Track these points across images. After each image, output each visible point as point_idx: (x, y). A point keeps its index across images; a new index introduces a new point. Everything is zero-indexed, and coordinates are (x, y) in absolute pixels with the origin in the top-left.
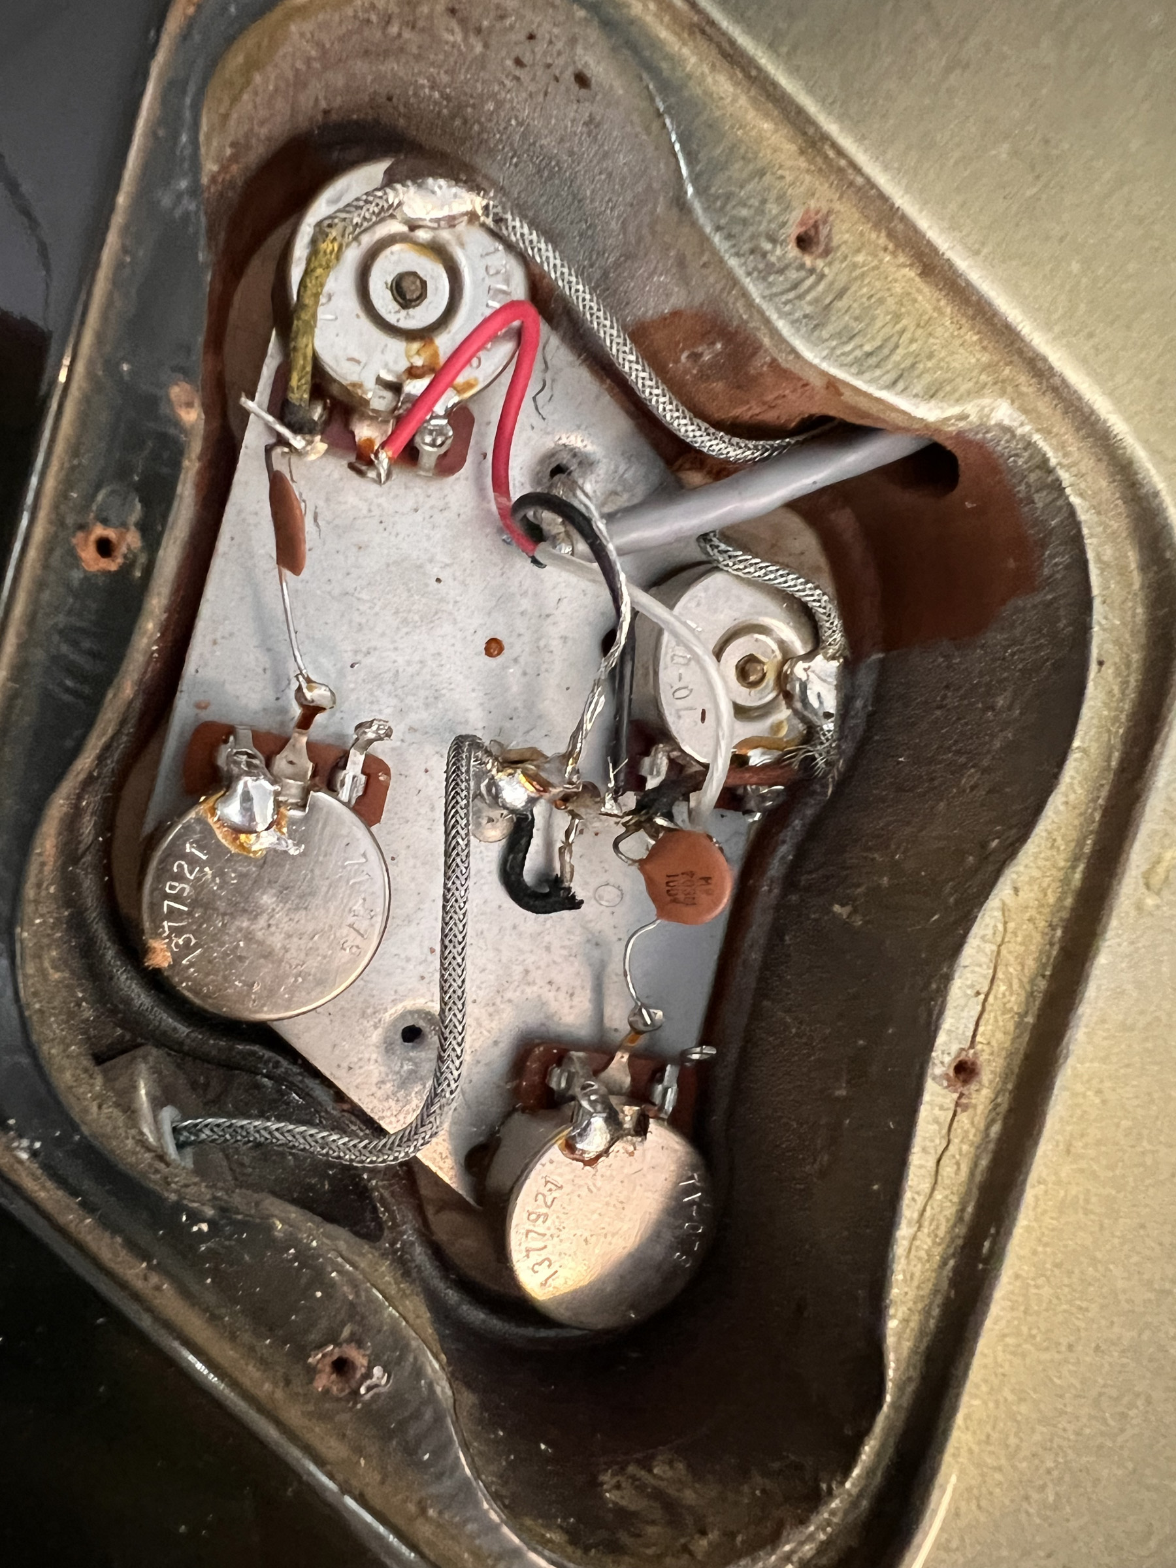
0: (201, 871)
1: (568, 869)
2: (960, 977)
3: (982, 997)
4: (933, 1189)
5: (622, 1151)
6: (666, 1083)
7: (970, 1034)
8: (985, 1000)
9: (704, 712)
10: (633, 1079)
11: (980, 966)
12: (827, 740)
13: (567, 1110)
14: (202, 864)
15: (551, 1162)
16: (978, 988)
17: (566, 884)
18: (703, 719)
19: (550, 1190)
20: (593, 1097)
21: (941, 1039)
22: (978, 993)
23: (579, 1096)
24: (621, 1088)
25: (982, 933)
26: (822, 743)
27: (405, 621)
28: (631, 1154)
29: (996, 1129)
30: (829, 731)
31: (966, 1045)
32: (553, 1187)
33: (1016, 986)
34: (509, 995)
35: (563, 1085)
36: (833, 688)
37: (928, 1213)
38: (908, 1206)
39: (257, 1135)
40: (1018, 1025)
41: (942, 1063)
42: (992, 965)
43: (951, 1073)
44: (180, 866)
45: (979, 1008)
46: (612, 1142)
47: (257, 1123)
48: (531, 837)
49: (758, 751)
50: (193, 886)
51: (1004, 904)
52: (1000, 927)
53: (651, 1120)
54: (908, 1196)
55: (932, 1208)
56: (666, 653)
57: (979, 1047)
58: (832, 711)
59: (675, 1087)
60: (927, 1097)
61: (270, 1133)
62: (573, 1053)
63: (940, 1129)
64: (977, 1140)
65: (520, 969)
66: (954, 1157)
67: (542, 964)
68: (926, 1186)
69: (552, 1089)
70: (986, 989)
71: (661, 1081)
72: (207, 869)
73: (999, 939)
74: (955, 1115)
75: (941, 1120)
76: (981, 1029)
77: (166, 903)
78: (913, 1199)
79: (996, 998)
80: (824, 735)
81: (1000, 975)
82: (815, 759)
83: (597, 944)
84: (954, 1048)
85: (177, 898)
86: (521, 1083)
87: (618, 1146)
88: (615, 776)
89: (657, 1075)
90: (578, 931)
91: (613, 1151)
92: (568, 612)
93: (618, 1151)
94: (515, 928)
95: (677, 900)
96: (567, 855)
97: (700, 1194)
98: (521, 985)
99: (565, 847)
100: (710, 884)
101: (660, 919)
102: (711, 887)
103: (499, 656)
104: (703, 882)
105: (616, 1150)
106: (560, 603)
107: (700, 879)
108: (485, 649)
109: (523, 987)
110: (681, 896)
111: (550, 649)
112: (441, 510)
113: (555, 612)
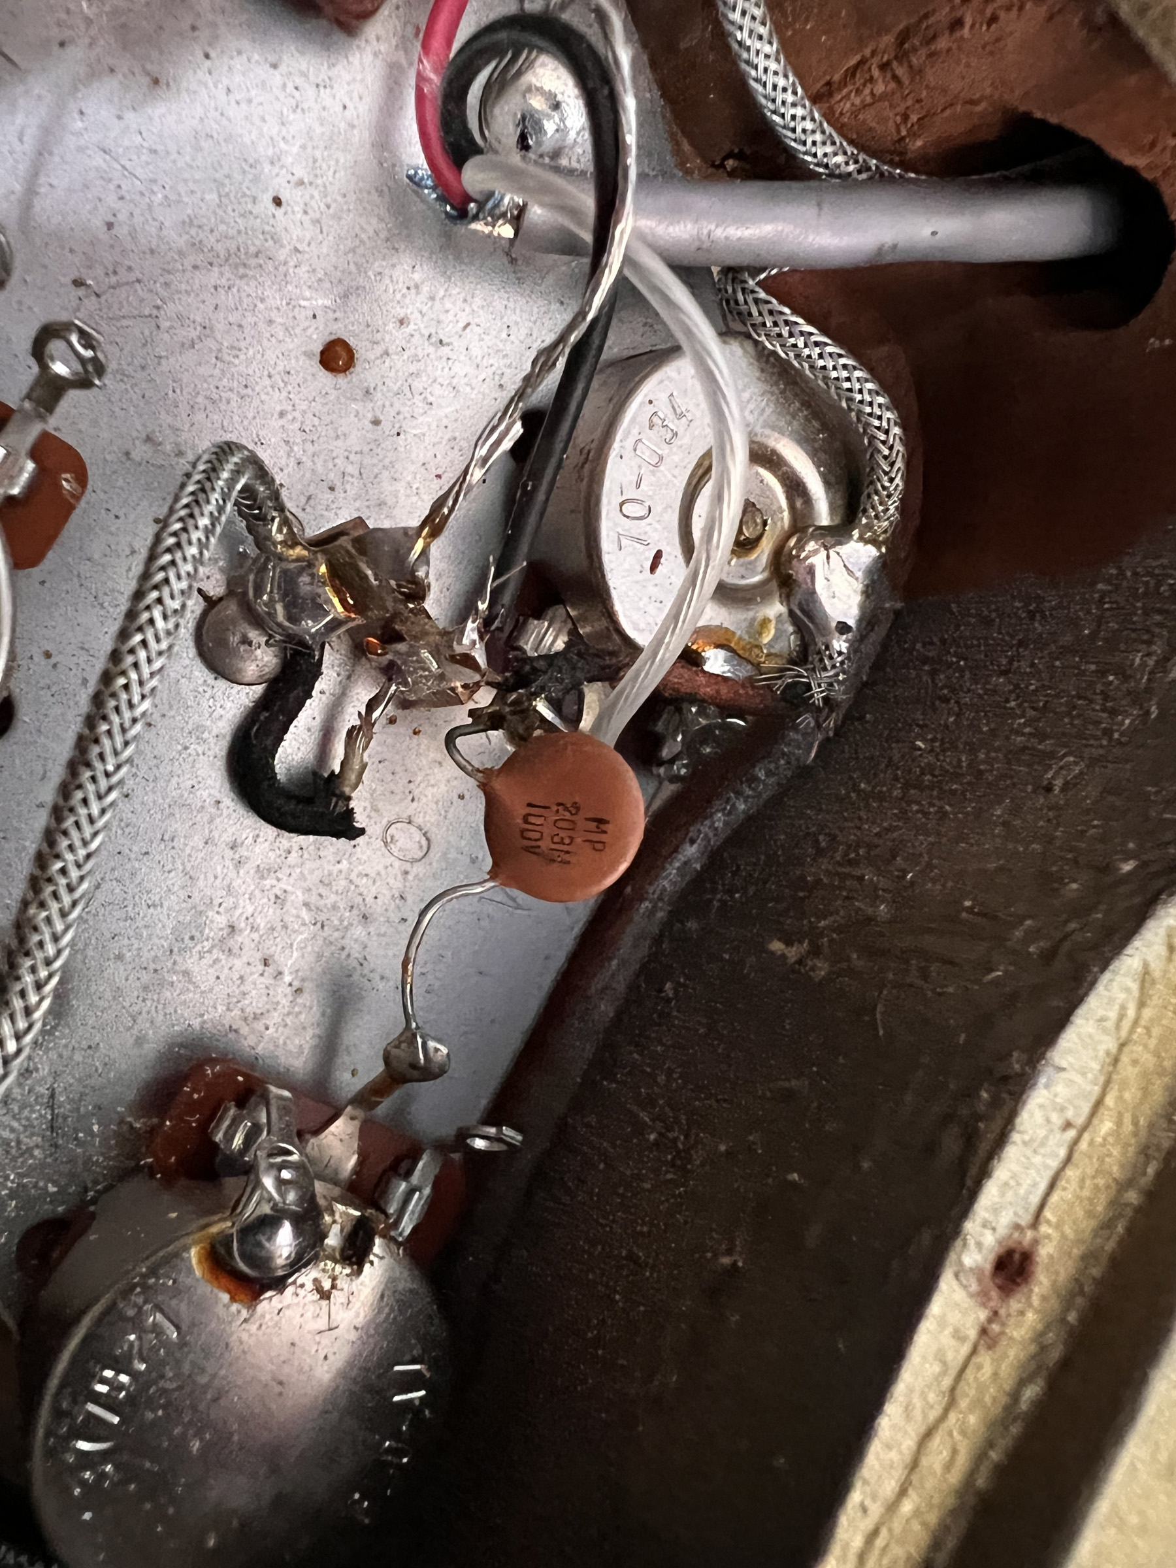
1: (354, 769)
2: (1047, 1086)
3: (1072, 1133)
4: (902, 1492)
5: (309, 1286)
6: (415, 1178)
7: (1035, 1200)
8: (1076, 1142)
9: (658, 556)
10: (361, 1163)
11: (1084, 1074)
12: (834, 667)
13: (231, 1184)
16: (1070, 1114)
17: (347, 790)
18: (654, 567)
20: (286, 1175)
21: (990, 1194)
22: (1068, 1125)
23: (263, 1164)
24: (336, 1172)
25: (1101, 1013)
26: (825, 669)
28: (325, 1295)
29: (1031, 1393)
30: (840, 653)
31: (1025, 1219)
33: (1128, 1127)
34: (187, 962)
35: (238, 1141)
36: (859, 587)
37: (880, 1542)
38: (851, 1522)
40: (1113, 1203)
41: (979, 1245)
42: (1102, 1079)
43: (988, 1267)
45: (1063, 1152)
46: (297, 1265)
48: (309, 695)
49: (721, 654)
51: (1146, 965)
52: (1131, 1013)
53: (378, 1241)
54: (856, 1497)
55: (890, 1530)
56: (628, 433)
57: (1044, 1229)
58: (851, 622)
59: (427, 1191)
60: (936, 1307)
62: (273, 1089)
63: (944, 1373)
64: (997, 1410)
65: (221, 920)
66: (950, 1434)
67: (261, 922)
68: (890, 1487)
69: (216, 1146)
70: (1080, 1121)
71: (408, 1175)
73: (1124, 1033)
74: (974, 1351)
75: (950, 1356)
76: (1055, 1198)
78: (864, 1510)
79: (1091, 1143)
80: (831, 657)
81: (1110, 1101)
82: (810, 688)
83: (365, 917)
84: (1004, 1221)
86: (163, 1123)
87: (306, 1276)
88: (496, 593)
89: (402, 1164)
90: (342, 884)
91: (294, 1283)
92: (476, 351)
93: (302, 1286)
94: (232, 848)
95: (537, 850)
96: (360, 742)
97: (423, 1393)
98: (215, 951)
99: (360, 727)
100: (605, 832)
101: (492, 878)
102: (603, 837)
103: (342, 375)
104: (593, 825)
105: (299, 1282)
106: (468, 330)
107: (587, 819)
108: (322, 353)
109: (216, 953)
110: (545, 844)
111: (431, 399)
112: (317, 86)
113: (455, 340)
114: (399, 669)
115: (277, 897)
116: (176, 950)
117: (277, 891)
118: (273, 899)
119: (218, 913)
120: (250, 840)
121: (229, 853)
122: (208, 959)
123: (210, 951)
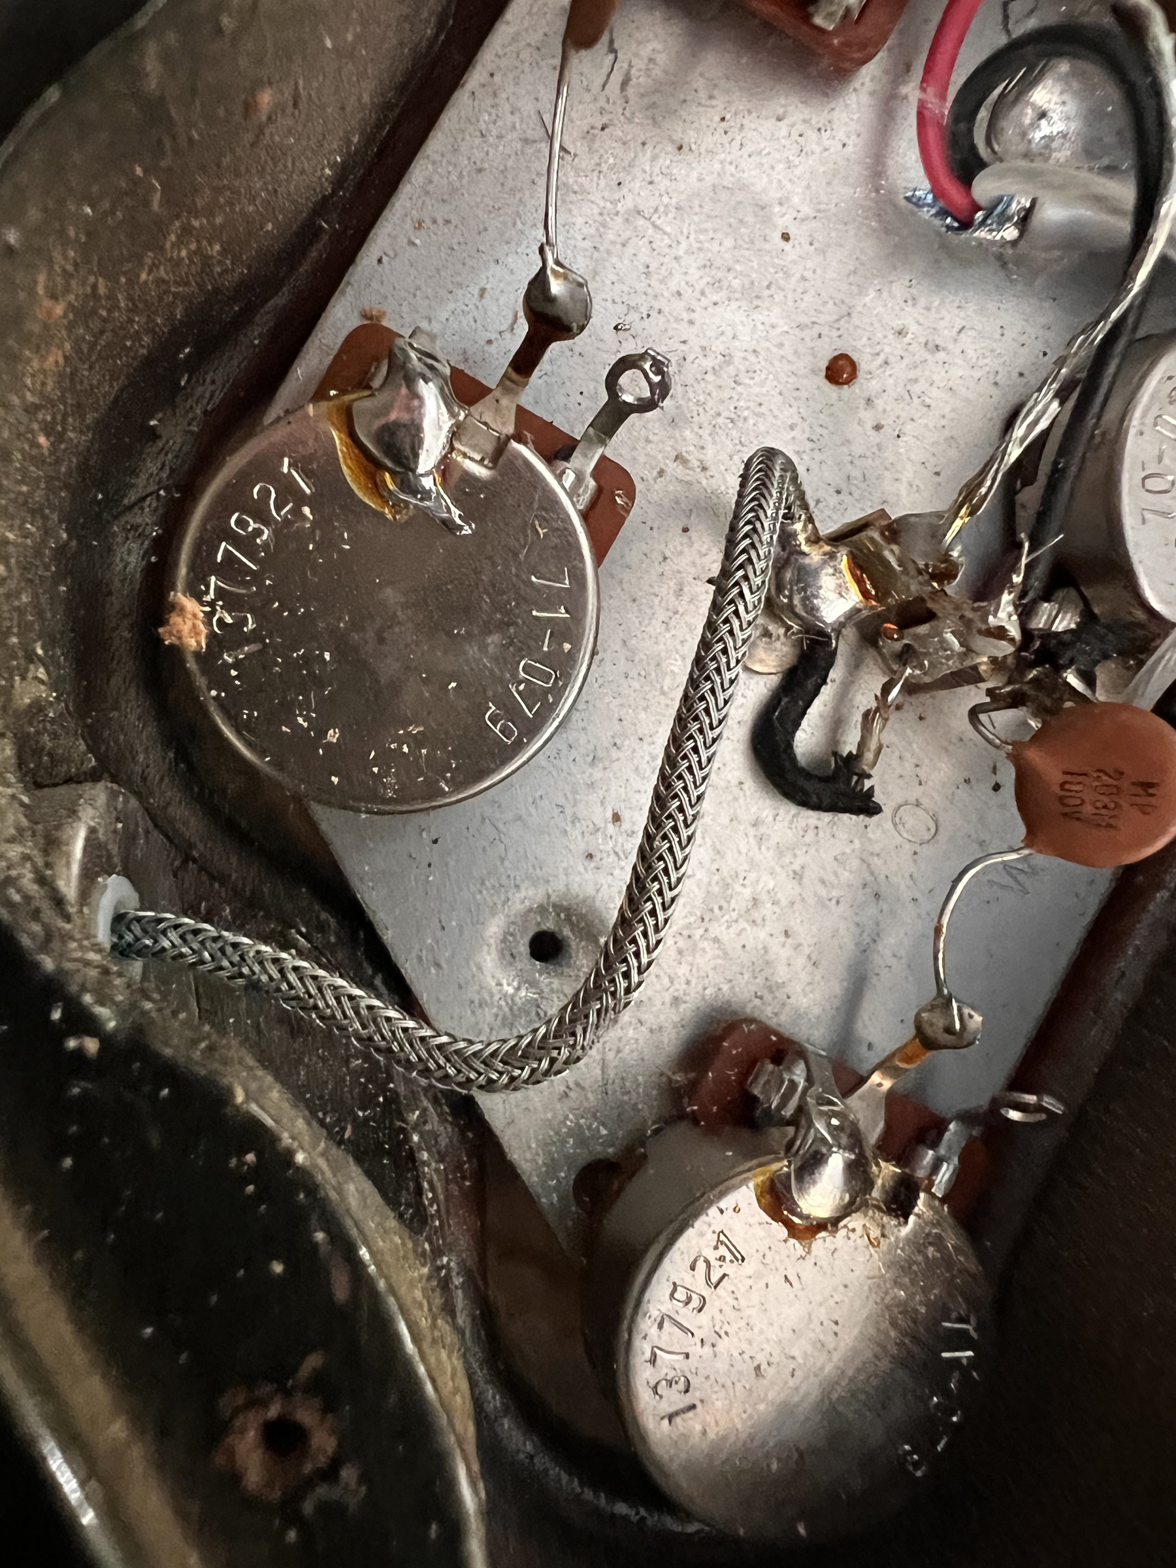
0: (296, 512)
1: (873, 745)
5: (859, 1231)
6: (942, 1151)
10: (886, 1131)
13: (778, 1133)
14: (300, 499)
15: (736, 1210)
17: (866, 769)
19: (722, 1259)
20: (835, 1122)
23: (814, 1112)
27: (716, 284)
32: (729, 1257)
34: (717, 930)
39: (257, 968)
44: (265, 493)
46: (847, 1210)
47: (264, 948)
48: (824, 682)
50: (276, 533)
53: (920, 1196)
59: (953, 1164)
61: (281, 971)
65: (747, 892)
67: (783, 898)
69: (755, 1099)
71: (934, 1144)
72: (306, 510)
77: (224, 544)
83: (877, 896)
85: (246, 544)
86: (705, 1075)
87: (855, 1221)
88: (1029, 566)
89: (929, 1133)
90: (855, 863)
91: (845, 1226)
92: (970, 353)
93: (854, 1230)
94: (754, 825)
95: (1078, 815)
96: (877, 725)
97: (970, 1353)
98: (741, 920)
99: (877, 710)
100: (1152, 795)
101: (1027, 846)
102: (1152, 800)
103: (846, 387)
104: (1140, 791)
105: (850, 1226)
106: (962, 334)
107: (1133, 784)
108: (828, 369)
109: (743, 924)
110: (1088, 809)
111: (928, 401)
112: (819, 130)
113: (951, 346)
114: (915, 652)
115: (795, 872)
116: (706, 919)
117: (796, 867)
118: (792, 875)
119: (743, 885)
120: (771, 818)
121: (752, 832)
122: (735, 928)
123: (736, 921)
